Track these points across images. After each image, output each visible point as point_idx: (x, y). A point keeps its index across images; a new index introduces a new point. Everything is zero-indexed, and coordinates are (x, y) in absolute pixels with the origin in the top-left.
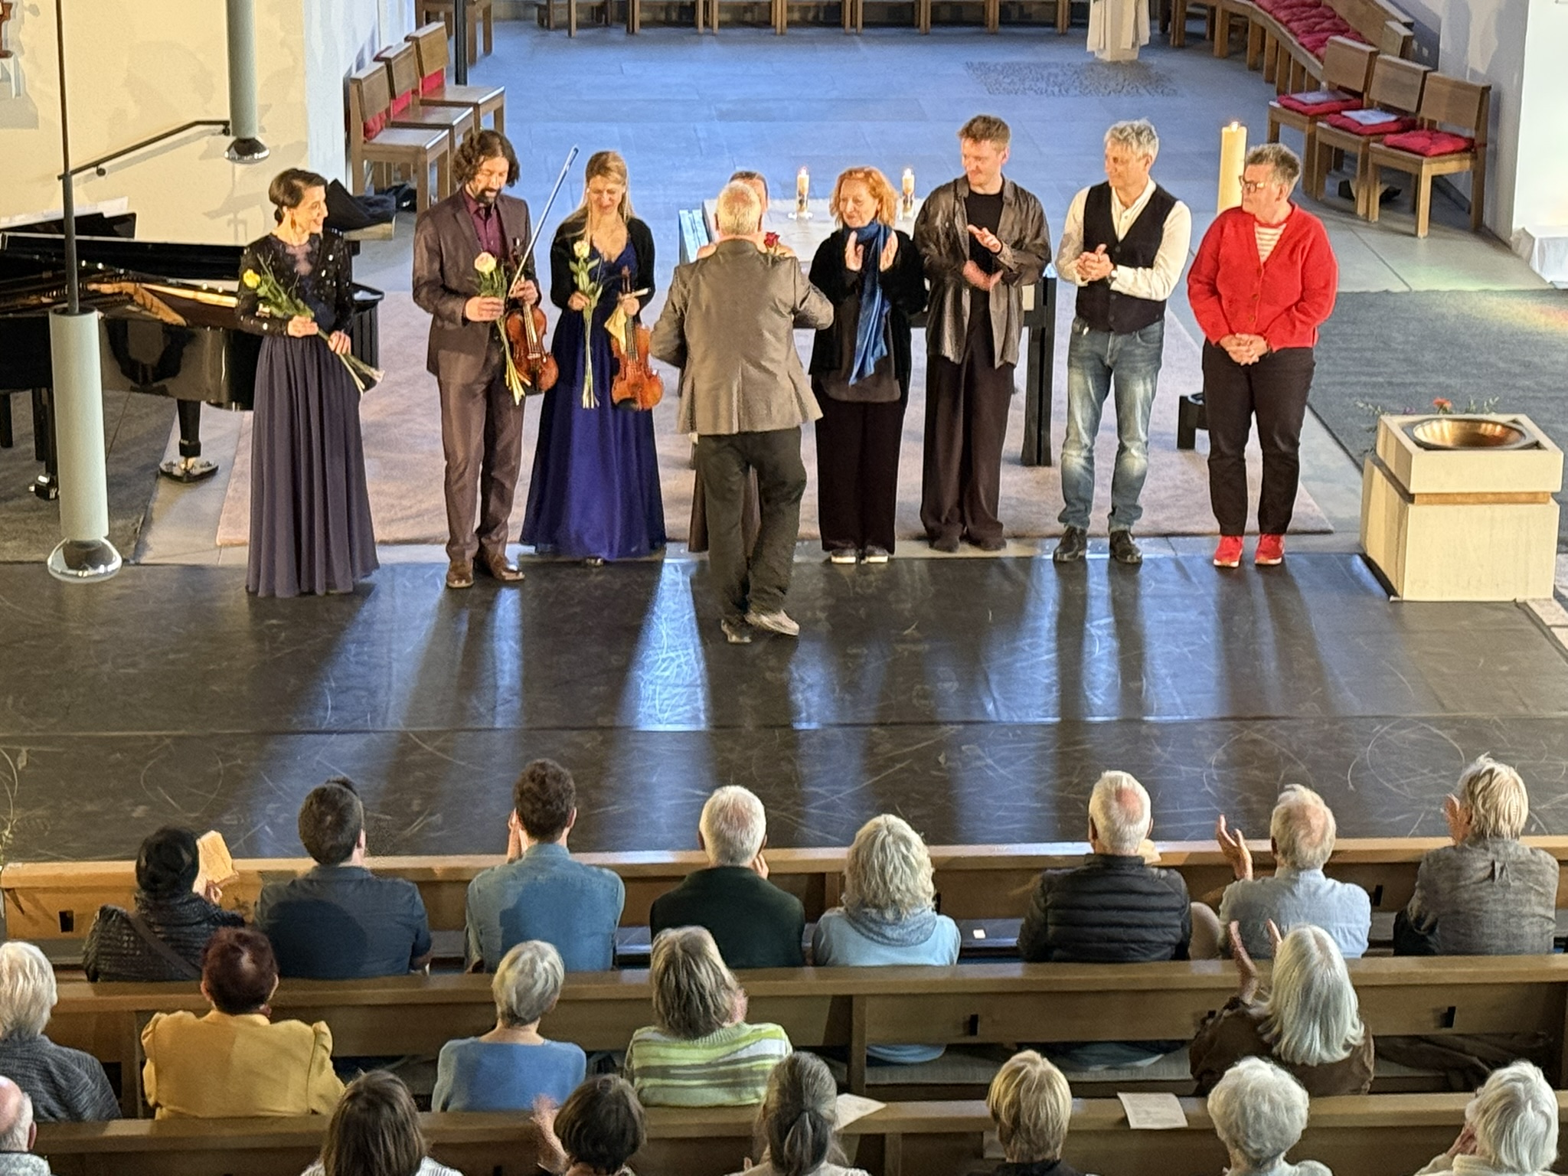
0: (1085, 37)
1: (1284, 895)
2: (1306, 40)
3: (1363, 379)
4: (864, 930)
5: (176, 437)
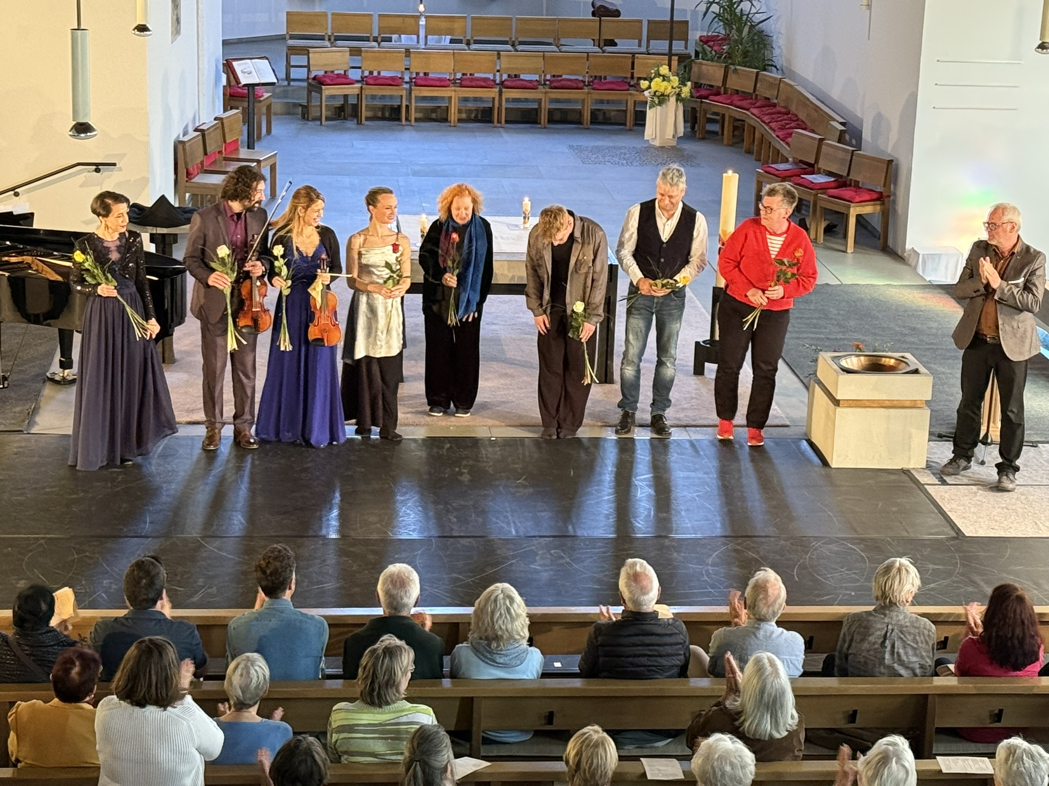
0: (644, 132)
1: (750, 637)
2: (780, 134)
3: (811, 335)
4: (482, 657)
5: (58, 357)
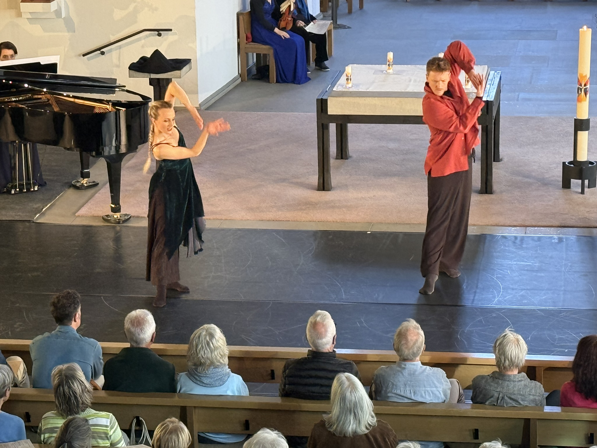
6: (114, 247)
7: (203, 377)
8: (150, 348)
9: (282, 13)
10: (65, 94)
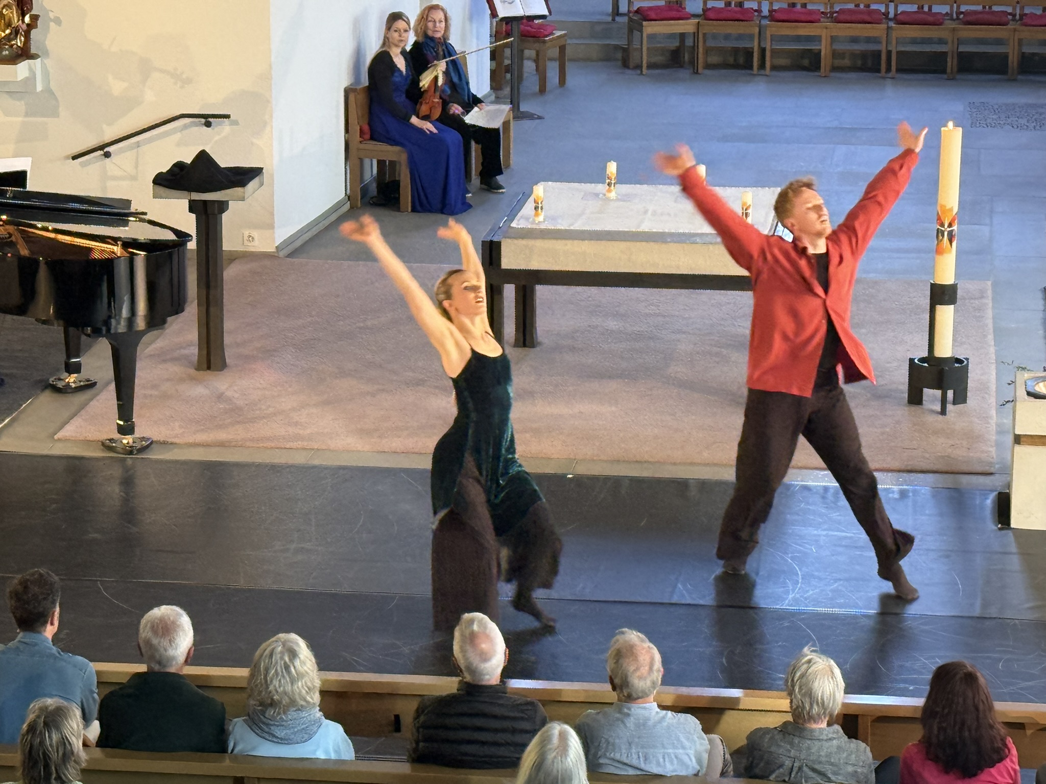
6: (122, 494)
7: (275, 725)
8: (181, 674)
9: (422, 90)
10: (39, 226)
